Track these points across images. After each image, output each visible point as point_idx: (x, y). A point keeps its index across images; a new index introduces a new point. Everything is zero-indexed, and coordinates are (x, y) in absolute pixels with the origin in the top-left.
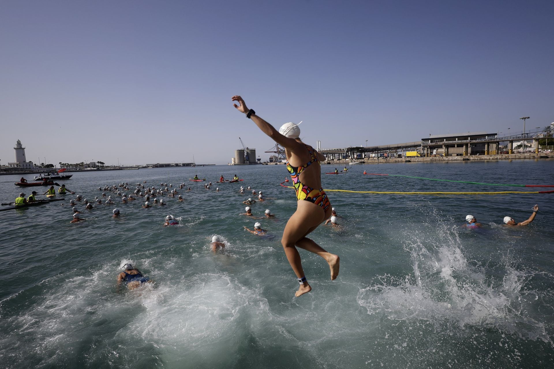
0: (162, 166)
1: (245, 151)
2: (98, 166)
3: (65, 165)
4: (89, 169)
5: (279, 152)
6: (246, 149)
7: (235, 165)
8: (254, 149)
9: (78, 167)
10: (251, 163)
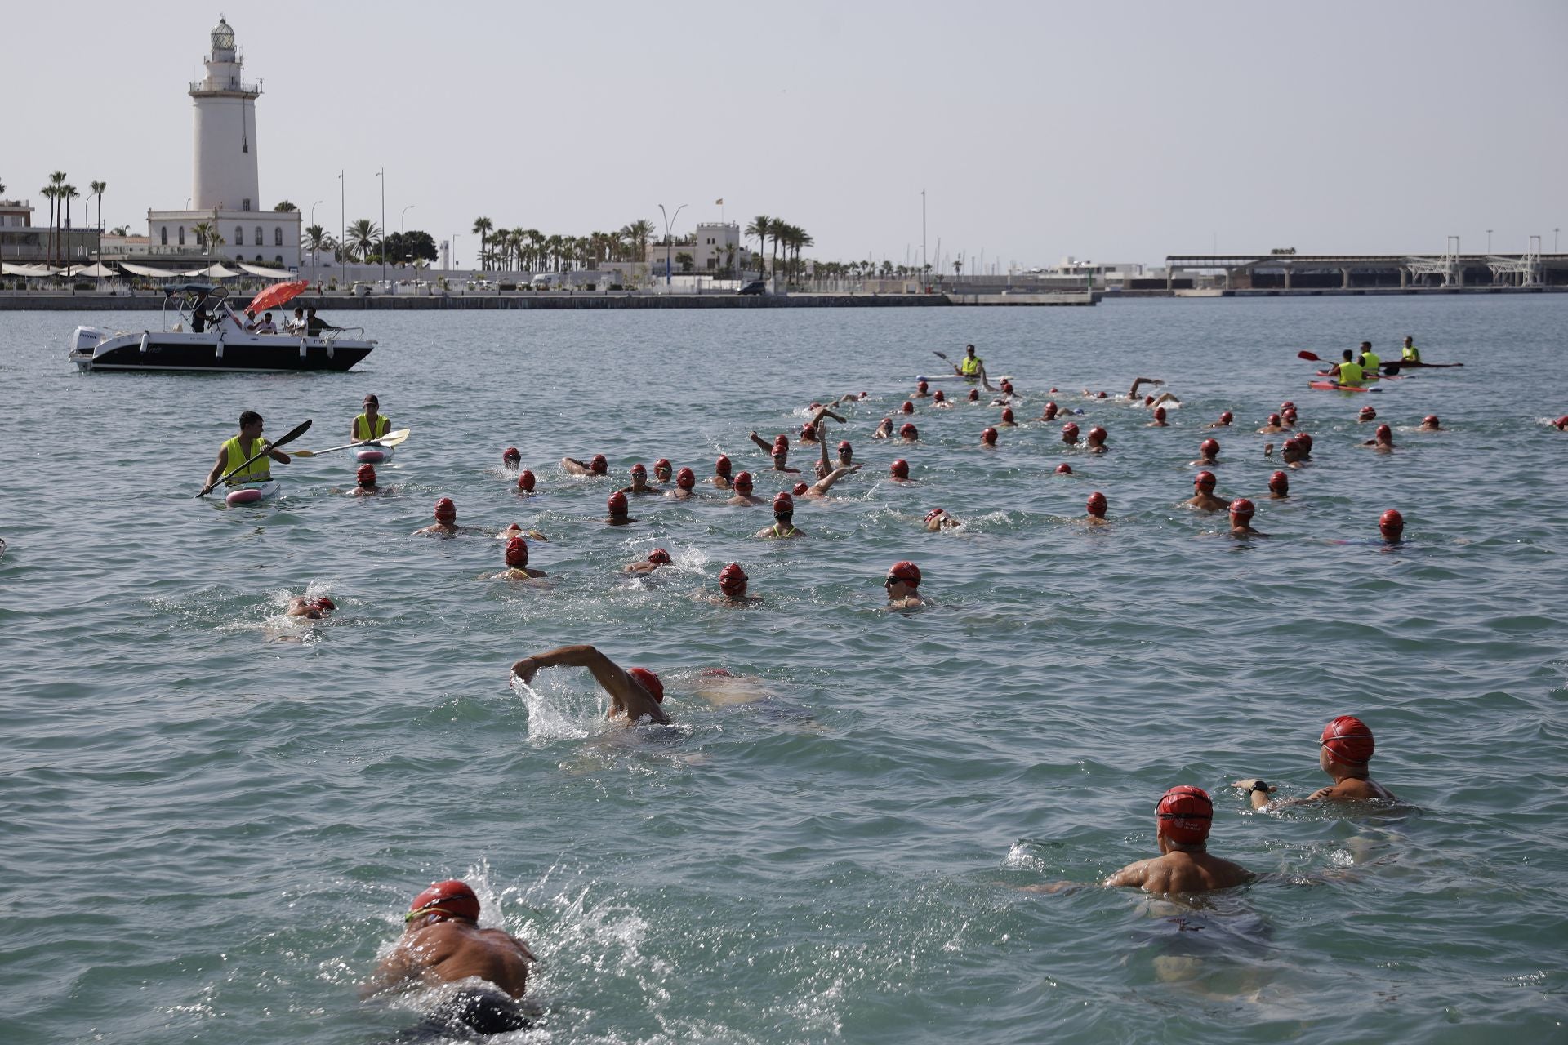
2: (758, 261)
3: (515, 242)
4: (683, 284)
9: (602, 266)
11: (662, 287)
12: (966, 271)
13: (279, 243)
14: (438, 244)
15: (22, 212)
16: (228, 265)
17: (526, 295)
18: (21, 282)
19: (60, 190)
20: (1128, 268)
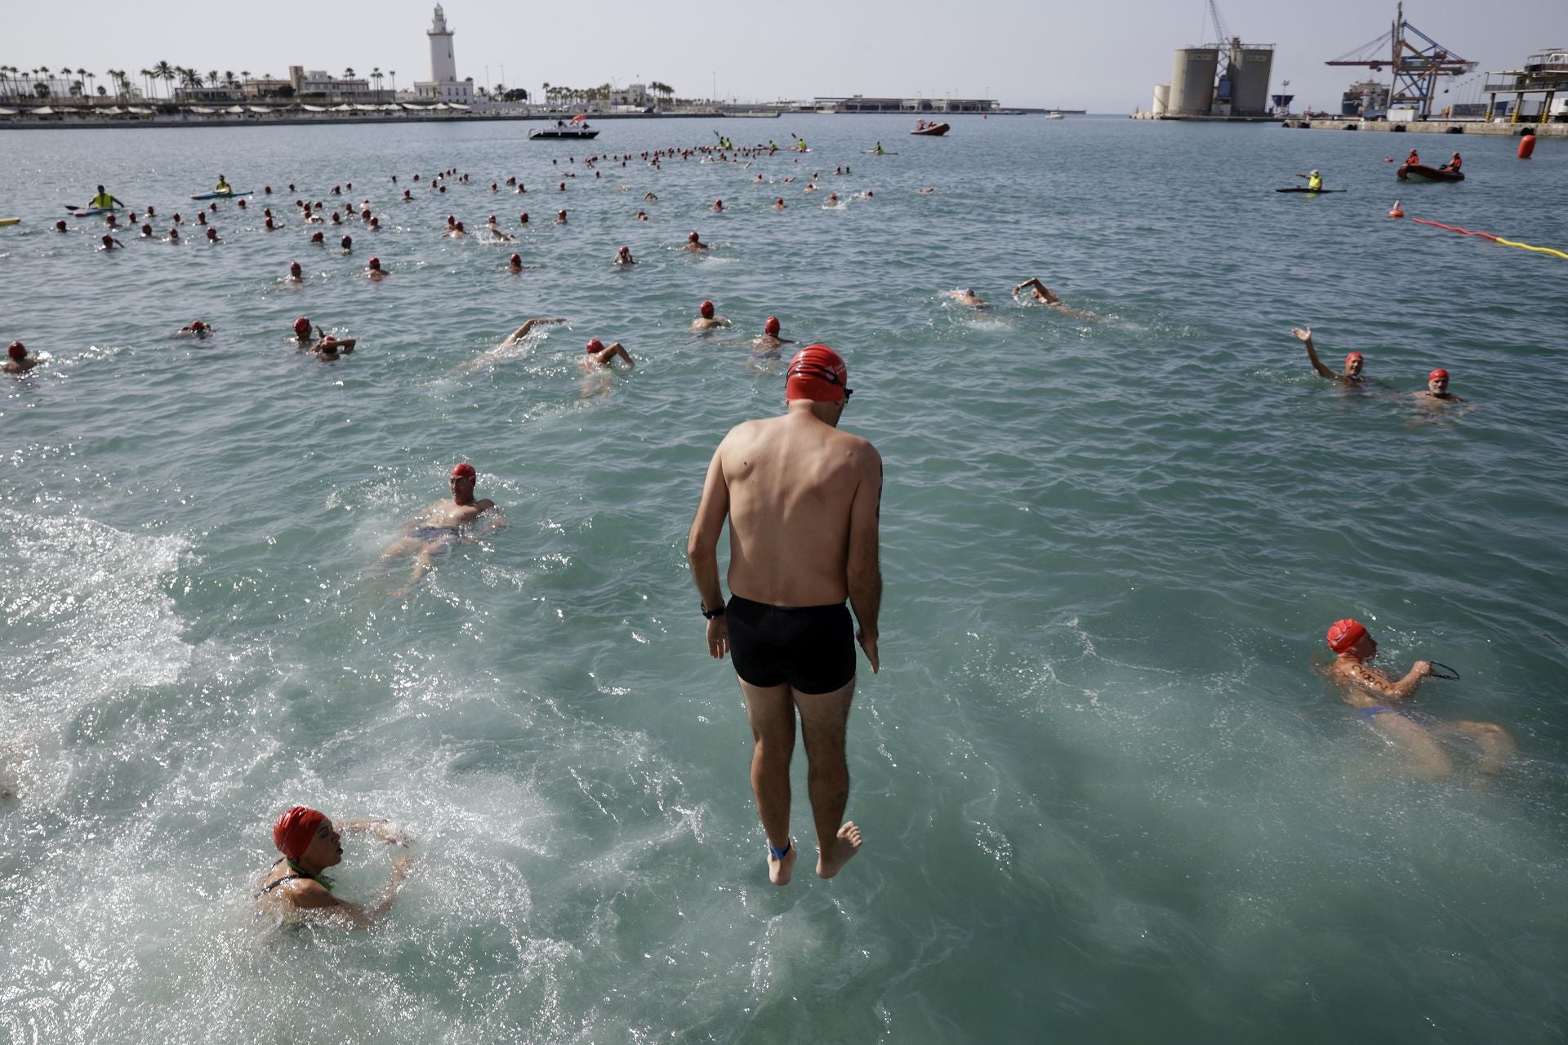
0: (870, 107)
1: (1221, 56)
2: (650, 100)
3: (560, 92)
4: (622, 109)
5: (1401, 66)
6: (1228, 47)
7: (1163, 118)
8: (1269, 48)
9: (592, 102)
10: (1239, 114)
11: (613, 111)
12: (739, 102)
13: (465, 94)
14: (528, 93)
15: (365, 84)
16: (445, 104)
18: (364, 112)
19: (377, 74)
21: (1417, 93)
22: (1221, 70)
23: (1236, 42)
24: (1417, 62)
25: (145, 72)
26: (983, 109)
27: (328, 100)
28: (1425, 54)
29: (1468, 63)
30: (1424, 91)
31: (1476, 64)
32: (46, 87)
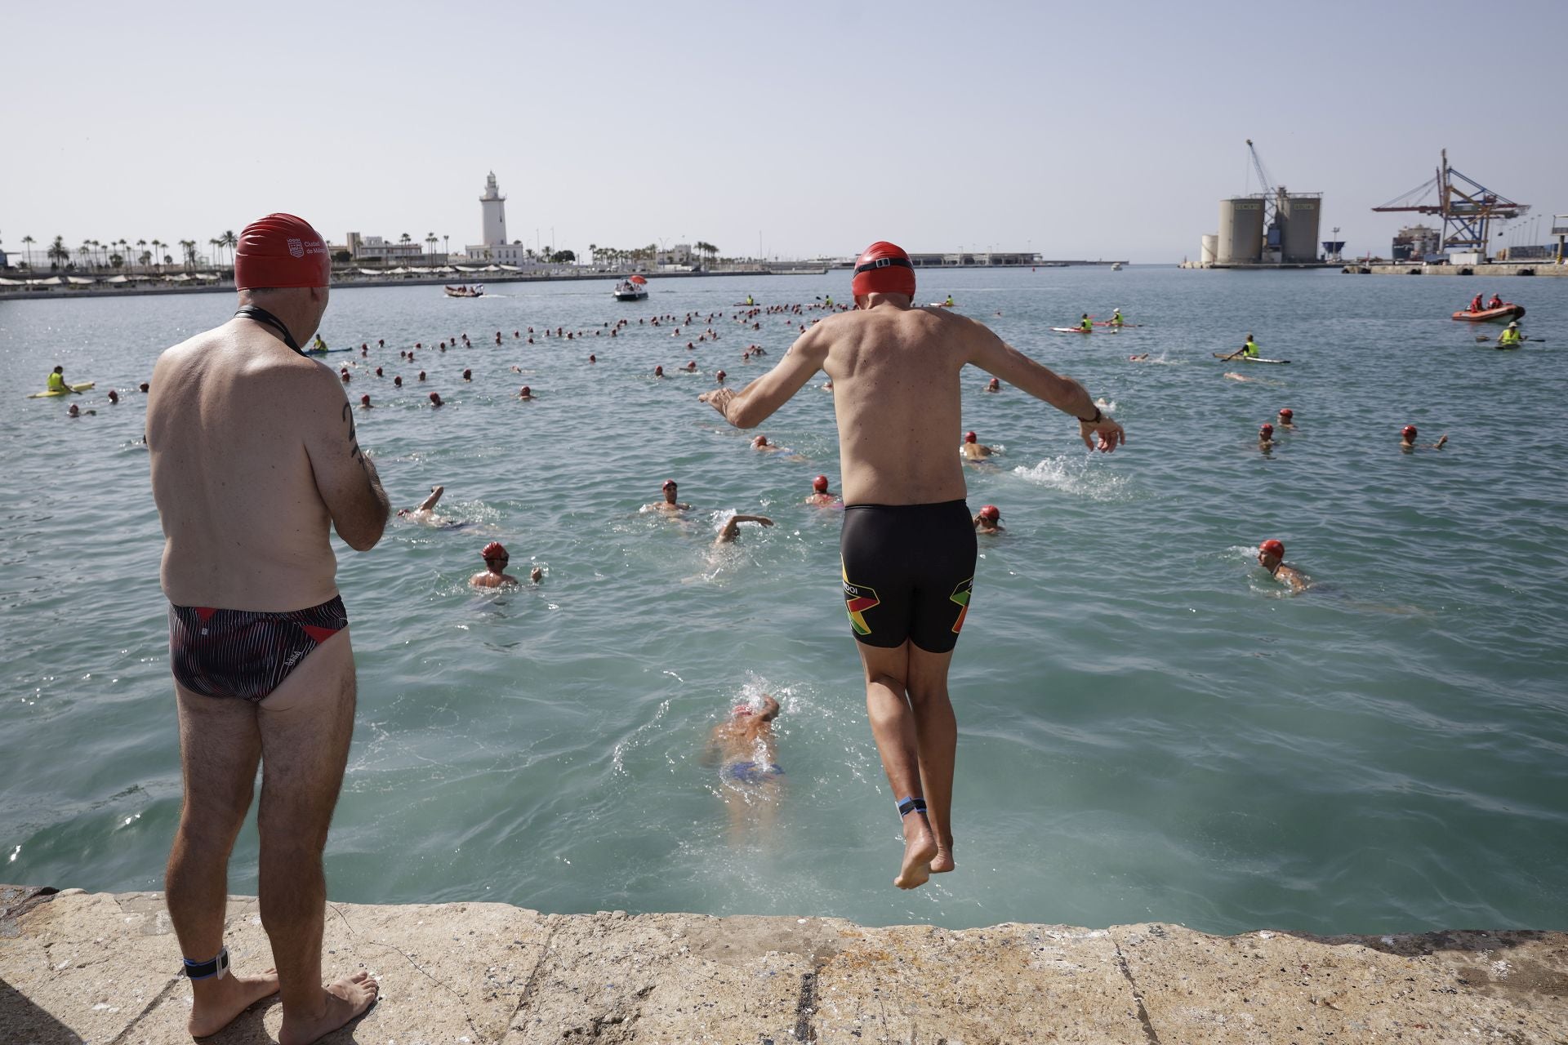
1: (1267, 205)
2: (698, 258)
3: (606, 253)
4: (669, 268)
5: (1448, 210)
6: (1274, 196)
7: (1213, 267)
8: (1316, 196)
9: (639, 262)
10: (1290, 260)
11: (661, 270)
12: (780, 260)
13: (515, 256)
14: (576, 255)
15: (418, 248)
16: (496, 265)
17: (608, 274)
18: (419, 275)
19: (432, 239)
20: (841, 259)
21: (1469, 237)
22: (1269, 219)
23: (1282, 192)
24: (1468, 207)
25: (213, 241)
26: (1025, 262)
27: (384, 263)
28: (1474, 199)
29: (1520, 207)
30: (1477, 235)
31: (1528, 207)
32: (120, 258)
